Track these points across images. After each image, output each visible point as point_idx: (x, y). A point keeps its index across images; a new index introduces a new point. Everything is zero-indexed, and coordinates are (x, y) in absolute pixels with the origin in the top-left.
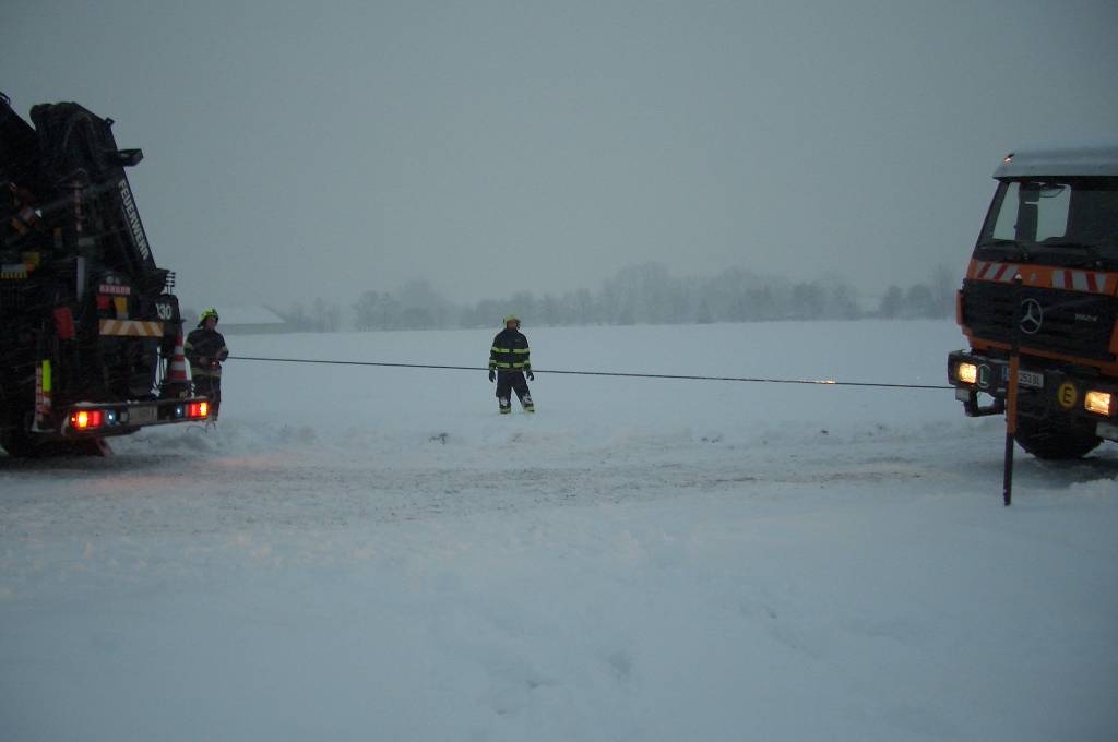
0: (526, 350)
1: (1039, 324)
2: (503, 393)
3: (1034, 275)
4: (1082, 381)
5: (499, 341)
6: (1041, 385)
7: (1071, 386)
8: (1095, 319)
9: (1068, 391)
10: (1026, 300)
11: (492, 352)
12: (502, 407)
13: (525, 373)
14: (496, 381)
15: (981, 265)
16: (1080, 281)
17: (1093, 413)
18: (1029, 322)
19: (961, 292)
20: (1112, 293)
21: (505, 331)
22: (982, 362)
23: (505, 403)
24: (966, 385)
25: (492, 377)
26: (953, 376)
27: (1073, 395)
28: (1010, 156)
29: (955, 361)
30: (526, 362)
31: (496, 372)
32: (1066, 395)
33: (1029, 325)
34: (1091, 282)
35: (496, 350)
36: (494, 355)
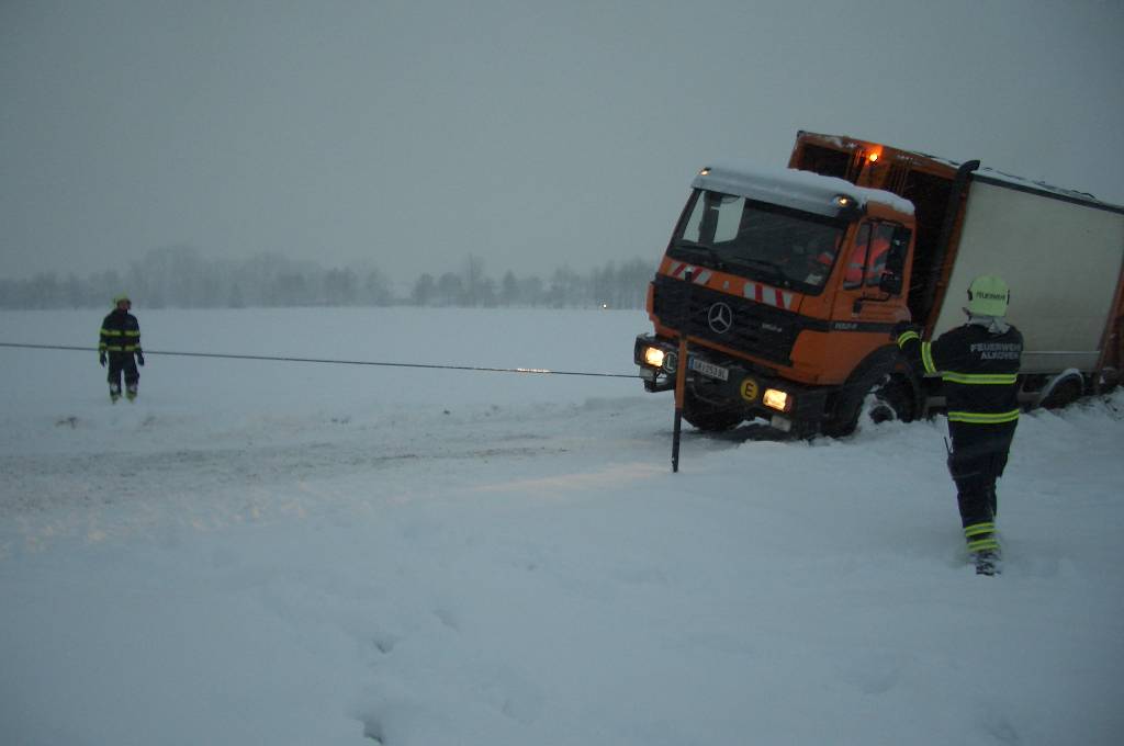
0: (136, 333)
1: (728, 326)
2: (114, 377)
3: (727, 283)
4: (763, 380)
5: (109, 323)
6: (726, 379)
7: (752, 383)
8: (780, 330)
9: (750, 388)
10: (718, 304)
11: (103, 336)
12: (112, 393)
13: (136, 357)
14: (107, 366)
15: (676, 265)
16: (769, 296)
17: (770, 408)
18: (719, 322)
19: (653, 283)
20: (796, 310)
21: (114, 313)
22: (669, 350)
23: (115, 388)
24: (652, 367)
25: (103, 360)
26: (640, 358)
27: (755, 389)
28: (707, 169)
29: (642, 345)
30: (137, 346)
31: (107, 356)
32: (748, 389)
33: (718, 325)
34: (779, 297)
35: (106, 332)
36: (104, 338)
